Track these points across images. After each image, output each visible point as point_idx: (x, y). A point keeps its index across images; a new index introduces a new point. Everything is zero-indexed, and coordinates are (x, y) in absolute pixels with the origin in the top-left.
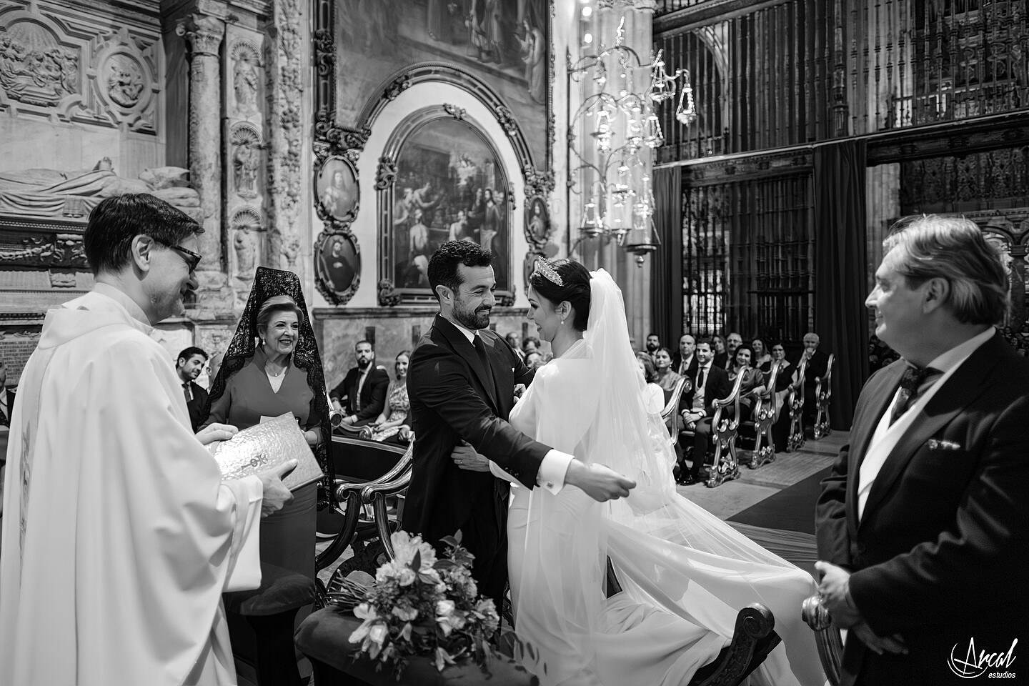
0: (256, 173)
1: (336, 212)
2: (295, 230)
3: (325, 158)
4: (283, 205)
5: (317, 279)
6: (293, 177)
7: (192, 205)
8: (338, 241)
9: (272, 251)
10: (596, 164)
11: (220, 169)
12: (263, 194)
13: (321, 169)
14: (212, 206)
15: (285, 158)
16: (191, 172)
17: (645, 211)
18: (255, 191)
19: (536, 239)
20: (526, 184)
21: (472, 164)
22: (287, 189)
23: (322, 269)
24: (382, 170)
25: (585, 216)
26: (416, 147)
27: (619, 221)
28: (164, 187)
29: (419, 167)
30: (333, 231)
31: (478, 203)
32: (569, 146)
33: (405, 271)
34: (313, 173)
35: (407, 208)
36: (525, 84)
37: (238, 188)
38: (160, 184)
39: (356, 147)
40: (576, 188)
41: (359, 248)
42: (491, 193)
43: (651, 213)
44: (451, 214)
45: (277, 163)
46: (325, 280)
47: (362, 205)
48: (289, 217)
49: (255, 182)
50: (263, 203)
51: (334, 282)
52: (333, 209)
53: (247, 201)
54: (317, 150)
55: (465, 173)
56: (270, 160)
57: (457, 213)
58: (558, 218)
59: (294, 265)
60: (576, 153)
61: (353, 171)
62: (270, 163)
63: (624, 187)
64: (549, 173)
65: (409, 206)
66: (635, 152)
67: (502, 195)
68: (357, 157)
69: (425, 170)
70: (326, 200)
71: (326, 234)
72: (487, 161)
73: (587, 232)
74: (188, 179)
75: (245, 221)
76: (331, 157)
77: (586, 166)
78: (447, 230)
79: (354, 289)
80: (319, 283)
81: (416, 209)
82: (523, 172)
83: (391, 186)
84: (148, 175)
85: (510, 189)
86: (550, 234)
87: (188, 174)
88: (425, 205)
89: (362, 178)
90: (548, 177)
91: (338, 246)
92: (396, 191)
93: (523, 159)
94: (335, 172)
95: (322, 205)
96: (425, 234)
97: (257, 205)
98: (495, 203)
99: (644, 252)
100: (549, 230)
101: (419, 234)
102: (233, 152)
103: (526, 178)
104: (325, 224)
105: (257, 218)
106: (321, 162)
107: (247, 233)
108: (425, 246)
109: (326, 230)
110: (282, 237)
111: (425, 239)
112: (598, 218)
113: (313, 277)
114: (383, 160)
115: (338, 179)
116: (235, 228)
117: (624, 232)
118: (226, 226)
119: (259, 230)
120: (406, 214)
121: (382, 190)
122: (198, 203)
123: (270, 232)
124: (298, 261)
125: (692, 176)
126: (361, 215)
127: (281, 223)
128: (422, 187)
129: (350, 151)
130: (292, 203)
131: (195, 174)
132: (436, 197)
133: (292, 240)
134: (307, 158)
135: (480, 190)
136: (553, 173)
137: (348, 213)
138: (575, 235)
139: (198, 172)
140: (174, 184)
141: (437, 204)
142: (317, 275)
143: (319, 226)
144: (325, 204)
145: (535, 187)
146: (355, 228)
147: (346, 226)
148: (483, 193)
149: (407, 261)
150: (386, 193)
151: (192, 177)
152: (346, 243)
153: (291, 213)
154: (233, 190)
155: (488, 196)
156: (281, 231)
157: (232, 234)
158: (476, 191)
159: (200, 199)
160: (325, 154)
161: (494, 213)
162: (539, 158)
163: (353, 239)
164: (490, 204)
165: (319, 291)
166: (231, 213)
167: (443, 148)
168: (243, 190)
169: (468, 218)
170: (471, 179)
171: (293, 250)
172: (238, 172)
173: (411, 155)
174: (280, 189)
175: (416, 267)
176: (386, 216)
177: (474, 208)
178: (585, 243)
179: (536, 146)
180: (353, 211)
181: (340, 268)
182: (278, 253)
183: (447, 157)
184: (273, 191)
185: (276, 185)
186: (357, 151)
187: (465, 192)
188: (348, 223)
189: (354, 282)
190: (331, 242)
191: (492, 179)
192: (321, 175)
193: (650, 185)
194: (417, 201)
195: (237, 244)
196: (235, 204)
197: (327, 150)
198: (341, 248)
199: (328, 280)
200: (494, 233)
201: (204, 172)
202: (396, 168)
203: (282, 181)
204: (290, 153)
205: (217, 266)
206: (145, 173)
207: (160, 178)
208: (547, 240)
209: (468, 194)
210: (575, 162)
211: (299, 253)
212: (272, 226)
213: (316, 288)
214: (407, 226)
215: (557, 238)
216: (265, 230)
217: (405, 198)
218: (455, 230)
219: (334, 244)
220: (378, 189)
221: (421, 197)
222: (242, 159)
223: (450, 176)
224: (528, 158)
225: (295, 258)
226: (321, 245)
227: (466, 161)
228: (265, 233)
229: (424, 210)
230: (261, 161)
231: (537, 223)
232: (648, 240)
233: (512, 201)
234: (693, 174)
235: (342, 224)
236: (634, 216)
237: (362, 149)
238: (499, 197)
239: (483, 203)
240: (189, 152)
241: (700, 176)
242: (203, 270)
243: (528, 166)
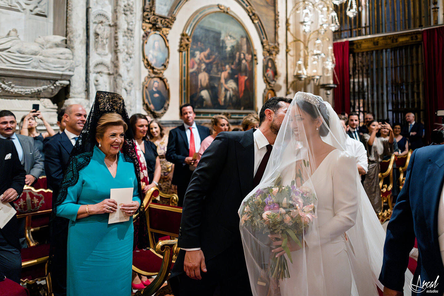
0: (108, 40)
1: (155, 65)
2: (131, 74)
3: (149, 33)
4: (124, 60)
5: (144, 104)
6: (130, 43)
7: (67, 59)
8: (157, 81)
9: (117, 87)
10: (302, 39)
11: (85, 38)
12: (111, 53)
13: (147, 39)
14: (80, 59)
15: (125, 32)
16: (68, 39)
17: (330, 65)
18: (107, 51)
19: (269, 81)
20: (264, 50)
21: (234, 38)
22: (126, 50)
23: (147, 98)
24: (182, 41)
25: (297, 68)
26: (202, 28)
27: (315, 71)
28: (51, 47)
29: (204, 39)
30: (153, 75)
31: (237, 60)
32: (287, 29)
33: (195, 99)
34: (142, 42)
35: (196, 63)
37: (96, 49)
38: (48, 46)
39: (167, 27)
40: (291, 53)
41: (169, 86)
42: (244, 55)
43: (333, 66)
44: (222, 66)
45: (120, 35)
46: (148, 104)
47: (171, 60)
48: (127, 67)
49: (107, 46)
50: (111, 59)
51: (154, 105)
52: (153, 62)
53: (102, 57)
54: (144, 28)
55: (230, 43)
56: (116, 33)
57: (225, 66)
58: (281, 70)
59: (130, 95)
60: (291, 34)
61: (166, 41)
62: (116, 35)
63: (319, 52)
64: (276, 44)
65: (198, 61)
66: (324, 33)
67: (250, 56)
68: (167, 33)
69: (207, 42)
70: (150, 58)
71: (149, 77)
72: (242, 37)
73: (298, 77)
74: (66, 43)
75: (100, 68)
76: (152, 32)
77: (296, 40)
78: (219, 76)
79: (166, 110)
80: (145, 106)
81: (202, 63)
82: (262, 43)
83: (188, 50)
84: (41, 40)
85: (255, 53)
86: (277, 79)
87: (66, 40)
88: (207, 61)
89: (170, 44)
90: (276, 46)
91: (156, 84)
92: (191, 53)
93: (262, 37)
94: (155, 41)
95: (147, 60)
96: (207, 78)
97: (108, 59)
98: (246, 61)
99: (330, 88)
100: (276, 76)
101: (203, 78)
102: (94, 28)
103: (263, 47)
104: (149, 72)
105: (108, 67)
106: (147, 35)
107: (101, 76)
108: (207, 85)
109: (149, 75)
110: (123, 79)
111: (207, 81)
112: (304, 69)
113: (141, 102)
114: (183, 35)
115: (156, 45)
116: (94, 72)
117: (318, 77)
118: (89, 72)
119: (109, 74)
120: (196, 66)
121: (182, 52)
122: (71, 57)
123: (115, 75)
124: (133, 92)
125: (355, 47)
126: (169, 66)
127: (122, 70)
128: (205, 51)
129: (164, 29)
130: (129, 59)
131: (70, 40)
132: (214, 57)
133: (129, 80)
134: (138, 33)
135: (238, 53)
136: (278, 44)
137: (163, 65)
138: (290, 80)
139: (72, 39)
140: (57, 45)
141: (214, 60)
142: (144, 101)
143: (145, 72)
144: (149, 60)
145: (268, 52)
146: (166, 74)
147: (161, 73)
148: (240, 55)
149: (196, 94)
150: (185, 54)
151: (68, 42)
152: (161, 82)
153: (128, 64)
154: (94, 50)
155: (242, 56)
156: (122, 75)
157: (92, 77)
158: (236, 53)
159: (73, 55)
160: (149, 30)
161: (246, 66)
162: (271, 36)
163: (165, 80)
164: (244, 61)
165: (145, 110)
166: (92, 63)
167: (217, 28)
168: (100, 50)
169: (232, 69)
170: (233, 47)
171: (130, 86)
172: (97, 40)
173: (198, 32)
174: (122, 50)
175: (202, 97)
176: (185, 67)
177: (235, 63)
178: (296, 84)
179: (269, 29)
180: (165, 64)
181: (158, 97)
182: (120, 88)
183: (219, 34)
184: (118, 51)
185: (119, 48)
186: (167, 29)
187: (230, 54)
188: (162, 71)
189: (166, 105)
190: (152, 82)
191: (245, 47)
192: (146, 43)
193: (333, 51)
194: (202, 59)
195: (96, 83)
196: (94, 59)
197: (151, 28)
198: (158, 85)
199: (150, 104)
200: (246, 78)
201: (76, 39)
202: (190, 40)
203: (124, 45)
204: (128, 29)
205: (83, 95)
206: (39, 39)
207: (48, 42)
208: (275, 81)
209: (231, 55)
210: (290, 39)
211: (133, 88)
212: (117, 72)
213: (143, 109)
214: (197, 73)
215: (281, 81)
216: (113, 74)
217: (195, 57)
218: (224, 76)
219: (154, 83)
220: (180, 51)
221: (205, 57)
222: (99, 32)
223: (221, 45)
224: (264, 36)
225: (131, 91)
226: (147, 84)
227: (230, 36)
228: (112, 77)
229: (207, 64)
230: (111, 34)
231: (270, 73)
232: (331, 82)
233: (256, 59)
234: (355, 45)
235: (159, 72)
236: (324, 69)
237: (170, 28)
238: (249, 57)
239: (240, 60)
240: (67, 27)
241: (359, 46)
242: (74, 97)
243: (265, 40)
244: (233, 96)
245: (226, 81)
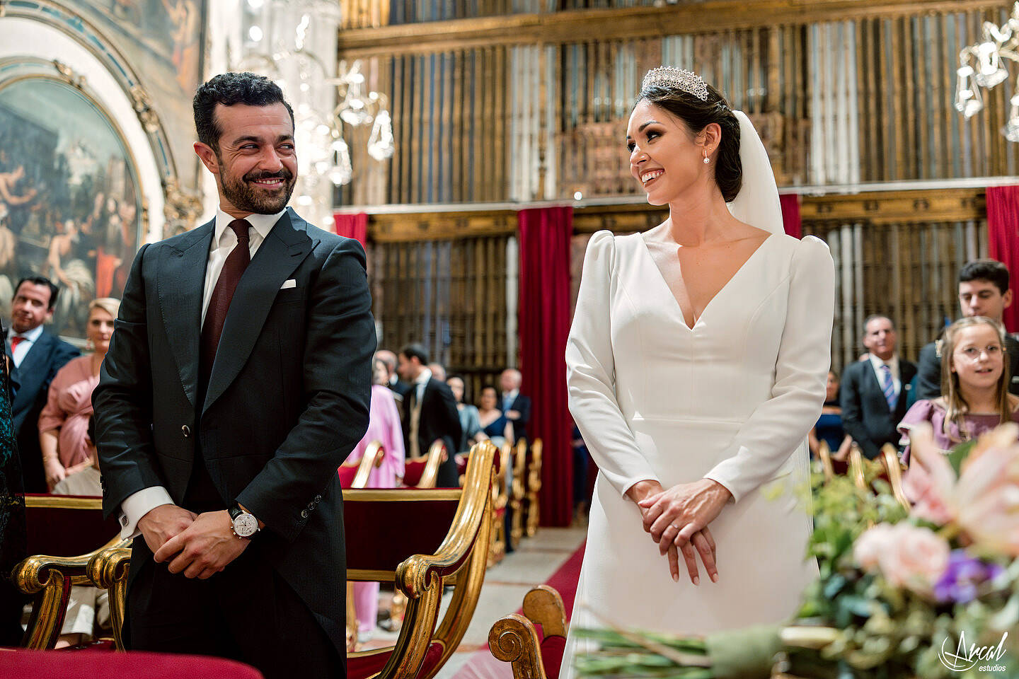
20: (166, 203)
21: (93, 157)
26: (5, 110)
29: (7, 141)
31: (96, 213)
36: (171, 67)
42: (117, 204)
44: (53, 221)
55: (80, 167)
57: (63, 221)
64: (198, 194)
67: (132, 210)
69: (18, 148)
72: (114, 158)
82: (163, 184)
85: (145, 205)
88: (15, 200)
90: (197, 199)
93: (164, 169)
96: (10, 244)
98: (121, 219)
103: (166, 195)
108: (8, 263)
128: (10, 172)
132: (33, 192)
135: (100, 197)
136: (204, 195)
141: (33, 202)
145: (178, 208)
148: (105, 202)
155: (111, 206)
158: (95, 195)
162: (186, 171)
164: (114, 220)
167: (48, 122)
169: (81, 234)
170: (88, 178)
177: (90, 219)
179: (183, 154)
183: (53, 136)
187: (78, 194)
191: (119, 185)
200: (118, 262)
209: (82, 199)
218: (60, 248)
221: (9, 186)
223: (56, 165)
224: (170, 167)
227: (84, 149)
233: (147, 220)
234: (378, 226)
238: (128, 211)
239: (105, 216)
241: (387, 228)
243: (170, 179)
244: (81, 303)
245: (64, 261)
